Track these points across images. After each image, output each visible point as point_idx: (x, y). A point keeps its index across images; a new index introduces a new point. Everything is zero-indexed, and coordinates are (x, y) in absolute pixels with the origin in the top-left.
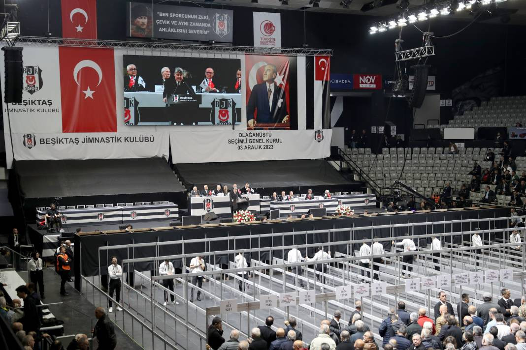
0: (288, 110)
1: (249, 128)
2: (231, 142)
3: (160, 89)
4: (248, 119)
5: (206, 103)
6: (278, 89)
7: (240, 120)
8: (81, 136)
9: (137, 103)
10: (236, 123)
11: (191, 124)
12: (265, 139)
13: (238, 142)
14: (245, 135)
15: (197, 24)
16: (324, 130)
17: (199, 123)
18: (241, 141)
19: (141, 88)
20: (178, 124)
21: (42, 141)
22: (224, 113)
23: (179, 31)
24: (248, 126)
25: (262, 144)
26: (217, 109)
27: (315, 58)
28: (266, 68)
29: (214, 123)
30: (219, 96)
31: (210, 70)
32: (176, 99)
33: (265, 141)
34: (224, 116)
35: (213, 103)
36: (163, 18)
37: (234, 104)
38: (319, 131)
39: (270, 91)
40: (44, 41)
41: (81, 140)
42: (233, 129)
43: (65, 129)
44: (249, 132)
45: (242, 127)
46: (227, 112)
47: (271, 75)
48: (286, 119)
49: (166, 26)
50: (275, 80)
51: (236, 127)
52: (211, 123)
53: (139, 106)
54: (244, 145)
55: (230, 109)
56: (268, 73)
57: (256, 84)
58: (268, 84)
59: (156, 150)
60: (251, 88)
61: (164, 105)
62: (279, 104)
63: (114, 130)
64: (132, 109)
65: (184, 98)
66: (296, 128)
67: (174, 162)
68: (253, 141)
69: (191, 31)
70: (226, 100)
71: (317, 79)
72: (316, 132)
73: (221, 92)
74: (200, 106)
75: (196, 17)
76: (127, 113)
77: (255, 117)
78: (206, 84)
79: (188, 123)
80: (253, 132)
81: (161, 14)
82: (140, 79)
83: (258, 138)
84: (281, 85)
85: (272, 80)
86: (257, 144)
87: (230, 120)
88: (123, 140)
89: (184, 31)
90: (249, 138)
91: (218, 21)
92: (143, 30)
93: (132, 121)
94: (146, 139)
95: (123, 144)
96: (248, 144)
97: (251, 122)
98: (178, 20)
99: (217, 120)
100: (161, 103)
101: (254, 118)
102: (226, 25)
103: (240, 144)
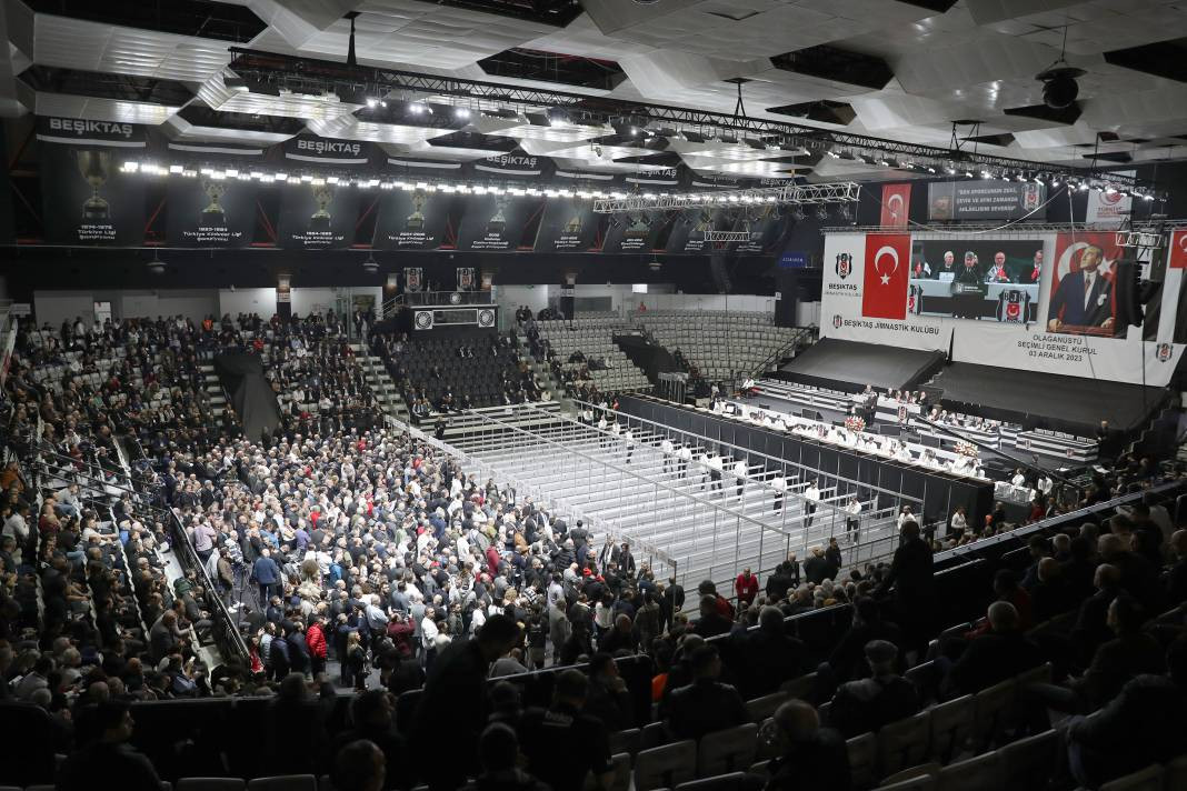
0: (1114, 310)
1: (1049, 330)
2: (1022, 344)
3: (947, 278)
4: (1049, 319)
5: (992, 295)
6: (1101, 280)
7: (1034, 318)
8: (875, 321)
9: (921, 291)
10: (1029, 322)
11: (973, 318)
12: (1070, 347)
13: (1031, 347)
14: (1042, 338)
15: (1002, 200)
16: (1175, 345)
17: (983, 318)
18: (1036, 346)
19: (927, 276)
20: (960, 317)
21: (847, 323)
22: (1013, 308)
23: (981, 209)
24: (1048, 326)
25: (1065, 353)
26: (1006, 303)
27: (1172, 234)
28: (1086, 251)
29: (1000, 320)
30: (1009, 286)
31: (1001, 255)
32: (960, 289)
33: (1070, 349)
34: (1013, 311)
35: (1001, 296)
36: (965, 196)
37: (1028, 297)
38: (1165, 346)
39: (1089, 282)
40: (848, 231)
41: (874, 324)
42: (1027, 328)
43: (865, 313)
44: (1048, 335)
45: (1039, 327)
46: (1018, 307)
47: (1093, 261)
48: (1108, 322)
49: (967, 205)
50: (1099, 267)
51: (1031, 328)
52: (996, 319)
53: (923, 294)
54: (1038, 351)
55: (1022, 304)
56: (1089, 258)
57: (1069, 272)
58: (1086, 273)
59: (937, 344)
60: (1061, 278)
61: (949, 295)
62: (1100, 302)
63: (902, 316)
64: (916, 297)
65: (969, 288)
66: (1124, 337)
67: (954, 359)
68: (1053, 347)
69: (994, 209)
70: (1018, 292)
71: (1172, 266)
72: (1158, 346)
73: (1012, 282)
74: (986, 298)
75: (1000, 191)
76: (912, 300)
77: (1061, 316)
78: (995, 271)
79: (970, 316)
80: (1054, 335)
81: (961, 192)
82: (926, 265)
83: (1060, 344)
84: (1107, 274)
85: (1092, 267)
86: (1057, 352)
87: (1021, 318)
88: (909, 328)
89: (987, 209)
90: (1048, 343)
91: (1027, 194)
92: (944, 211)
93: (915, 309)
94: (931, 330)
95: (909, 333)
96: (1045, 350)
97: (1054, 322)
98: (980, 196)
99: (1004, 316)
100: (946, 293)
101: (1058, 317)
102: (1038, 196)
103: (1033, 349)
